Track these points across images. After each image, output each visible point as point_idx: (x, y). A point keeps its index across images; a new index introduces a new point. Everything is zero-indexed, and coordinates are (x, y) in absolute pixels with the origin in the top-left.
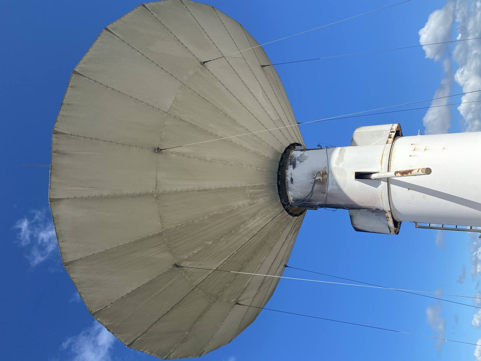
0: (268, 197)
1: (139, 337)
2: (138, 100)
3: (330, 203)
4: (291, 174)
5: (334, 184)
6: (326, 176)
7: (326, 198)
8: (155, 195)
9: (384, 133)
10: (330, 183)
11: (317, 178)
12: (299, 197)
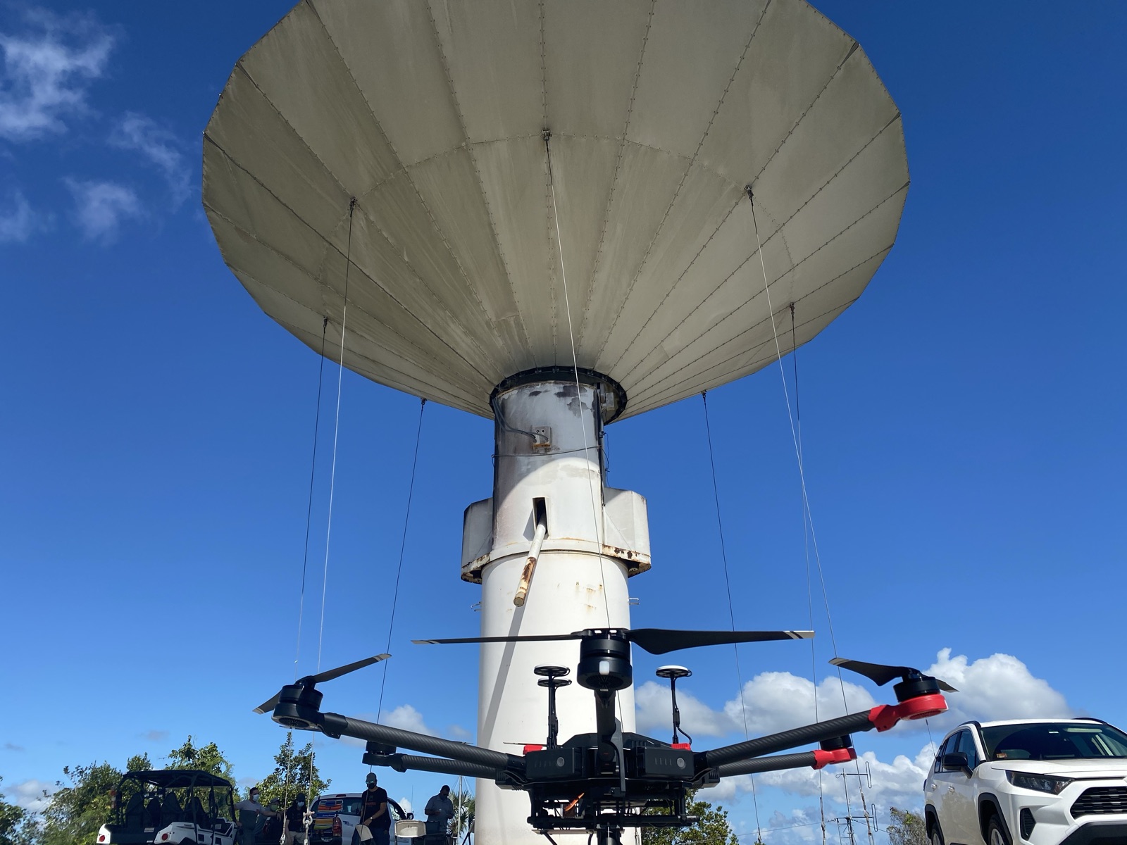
0: (508, 354)
1: (224, 152)
2: (637, 78)
3: (500, 462)
4: (546, 391)
5: (529, 467)
6: (542, 452)
7: (508, 456)
8: (463, 144)
9: (630, 542)
10: (532, 459)
11: (537, 437)
12: (507, 411)
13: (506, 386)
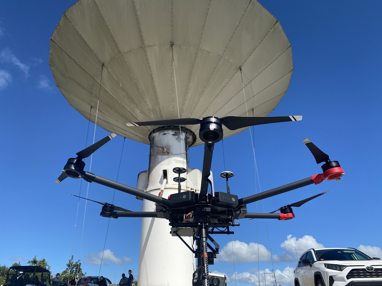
1: (58, 45)
2: (204, 27)
3: (151, 158)
4: (169, 133)
5: (162, 159)
6: (167, 154)
7: (154, 155)
10: (163, 156)
11: (165, 149)
12: (155, 140)
13: (154, 132)
